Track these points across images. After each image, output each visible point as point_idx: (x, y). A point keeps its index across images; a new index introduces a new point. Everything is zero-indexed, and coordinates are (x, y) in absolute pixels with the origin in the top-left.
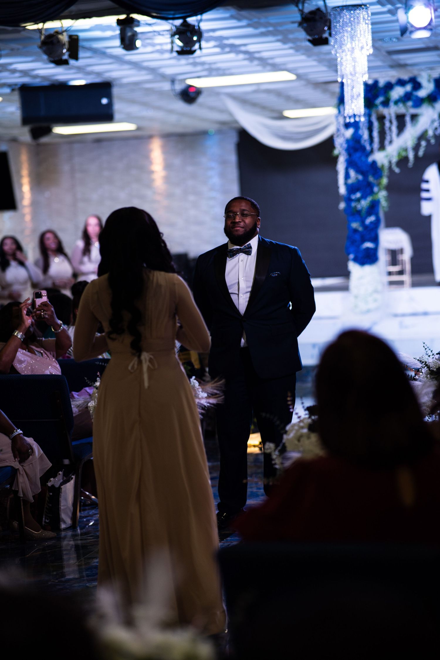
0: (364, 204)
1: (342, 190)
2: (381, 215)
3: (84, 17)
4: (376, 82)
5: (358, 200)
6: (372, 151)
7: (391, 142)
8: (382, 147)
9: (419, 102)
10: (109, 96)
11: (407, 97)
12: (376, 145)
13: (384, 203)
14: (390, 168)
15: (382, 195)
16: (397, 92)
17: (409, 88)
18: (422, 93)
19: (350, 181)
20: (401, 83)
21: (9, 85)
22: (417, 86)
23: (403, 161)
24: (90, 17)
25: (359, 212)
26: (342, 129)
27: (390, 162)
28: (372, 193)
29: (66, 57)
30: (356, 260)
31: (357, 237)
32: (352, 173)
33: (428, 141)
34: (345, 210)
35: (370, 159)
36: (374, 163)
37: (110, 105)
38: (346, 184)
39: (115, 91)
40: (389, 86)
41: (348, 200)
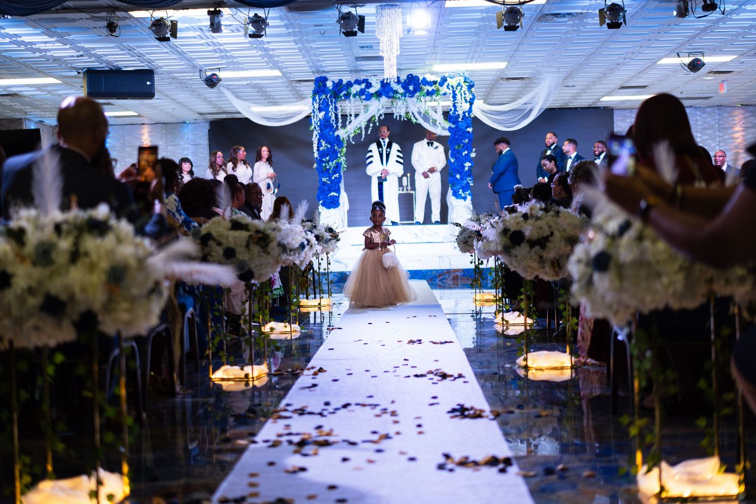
0: (332, 164)
1: (316, 155)
2: (342, 174)
3: (183, 9)
4: (341, 81)
5: (328, 162)
6: (337, 129)
7: (350, 122)
8: (344, 126)
9: (369, 97)
10: (152, 80)
11: (362, 92)
12: (340, 125)
13: (344, 165)
14: (348, 141)
15: (343, 160)
16: (355, 89)
17: (363, 86)
18: (372, 90)
19: (321, 149)
20: (358, 82)
21: (76, 69)
22: (369, 85)
23: (357, 136)
24: (187, 9)
25: (328, 170)
26: (317, 112)
27: (349, 136)
28: (337, 157)
29: (168, 35)
30: (323, 205)
31: (326, 188)
32: (323, 143)
33: (374, 123)
34: (317, 168)
35: (336, 134)
36: (338, 136)
37: (152, 85)
38: (318, 150)
39: (156, 77)
40: (350, 84)
41: (320, 162)
